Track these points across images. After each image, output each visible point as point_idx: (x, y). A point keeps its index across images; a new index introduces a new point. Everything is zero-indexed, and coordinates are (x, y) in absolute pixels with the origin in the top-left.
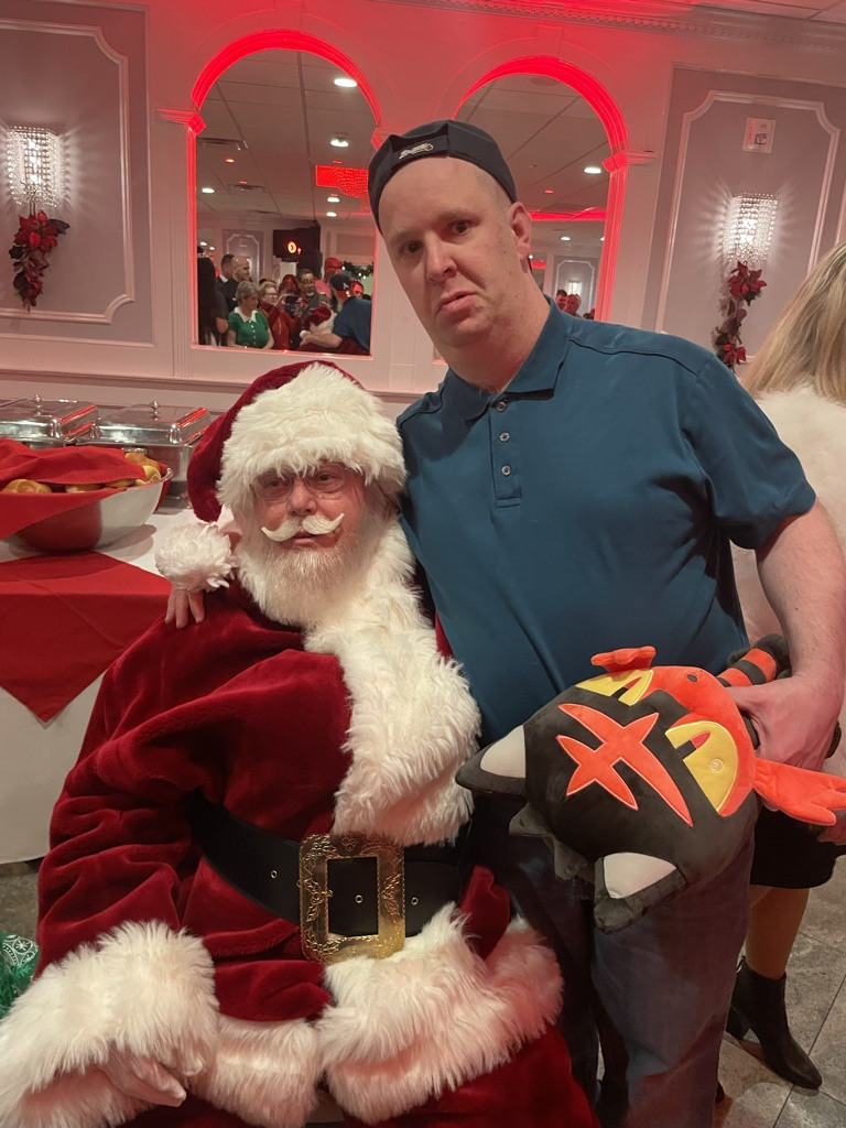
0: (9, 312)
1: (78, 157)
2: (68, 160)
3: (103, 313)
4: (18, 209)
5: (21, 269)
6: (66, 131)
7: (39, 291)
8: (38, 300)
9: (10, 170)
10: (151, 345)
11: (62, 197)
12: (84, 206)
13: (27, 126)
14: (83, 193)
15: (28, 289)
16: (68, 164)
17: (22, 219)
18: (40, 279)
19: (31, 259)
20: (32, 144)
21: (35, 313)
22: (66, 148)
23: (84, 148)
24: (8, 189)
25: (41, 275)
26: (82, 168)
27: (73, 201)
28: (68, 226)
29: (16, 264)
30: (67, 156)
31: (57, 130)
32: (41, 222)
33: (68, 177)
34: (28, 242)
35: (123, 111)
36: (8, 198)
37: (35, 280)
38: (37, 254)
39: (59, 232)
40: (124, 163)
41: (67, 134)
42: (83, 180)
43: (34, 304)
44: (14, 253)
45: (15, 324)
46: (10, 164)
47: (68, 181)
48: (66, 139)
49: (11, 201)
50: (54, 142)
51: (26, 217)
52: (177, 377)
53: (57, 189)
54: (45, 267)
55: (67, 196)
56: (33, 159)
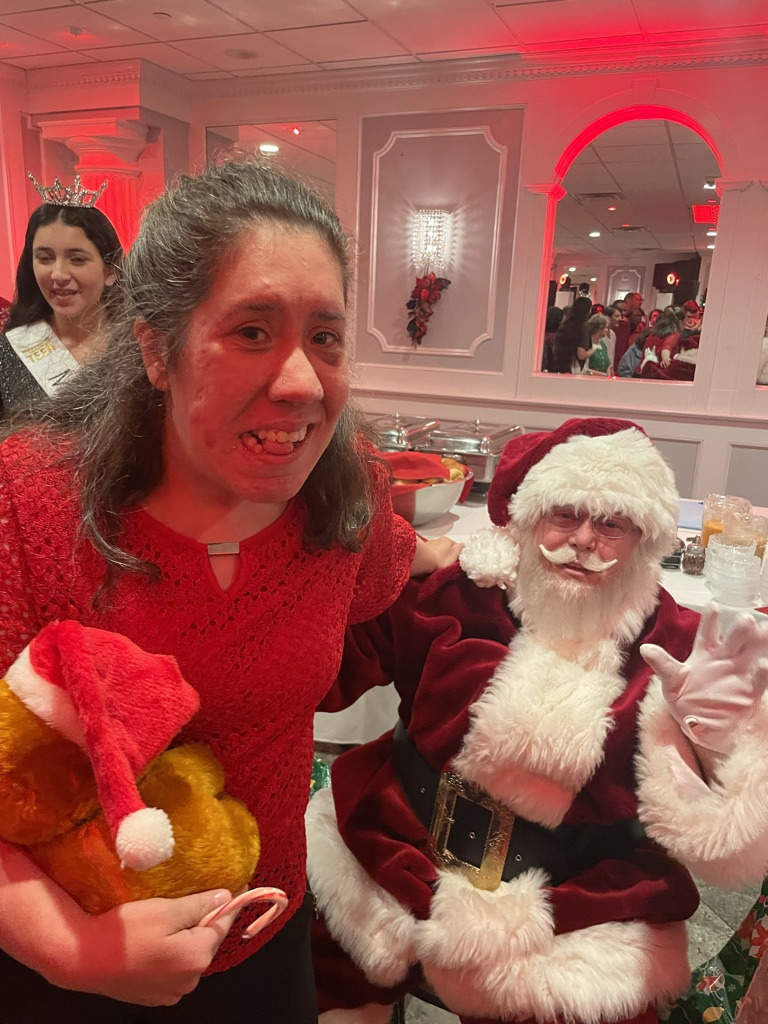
0: (403, 349)
1: (463, 229)
2: (456, 232)
3: (467, 348)
4: (417, 272)
5: (413, 317)
6: (455, 210)
7: (424, 333)
8: (423, 339)
9: (414, 243)
10: (501, 374)
11: (448, 260)
12: (463, 266)
13: (428, 209)
14: (465, 257)
15: (417, 331)
16: (455, 235)
17: (418, 280)
18: (427, 324)
19: (421, 310)
20: (431, 222)
21: (420, 349)
22: (455, 222)
23: (468, 221)
24: (410, 258)
25: (427, 321)
26: (466, 237)
27: (456, 265)
28: (450, 282)
29: (410, 314)
30: (456, 228)
31: (450, 209)
32: (431, 281)
33: (454, 245)
34: (419, 297)
35: (500, 190)
36: (410, 264)
37: (422, 325)
38: (426, 305)
39: (443, 287)
40: (497, 228)
41: (458, 212)
42: (465, 247)
43: (419, 343)
44: (410, 305)
45: (406, 358)
46: (414, 239)
47: (454, 248)
48: (456, 216)
49: (413, 267)
50: (448, 218)
51: (421, 277)
52: (518, 399)
53: (446, 256)
54: (430, 315)
55: (452, 260)
56: (430, 234)
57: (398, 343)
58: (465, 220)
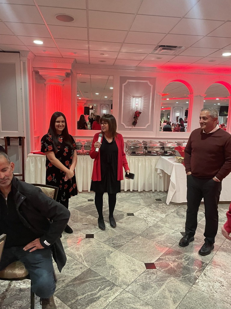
0: (130, 127)
1: (144, 101)
2: (142, 102)
3: (145, 127)
8: (136, 125)
10: (153, 132)
11: (140, 108)
12: (143, 109)
13: (136, 97)
14: (144, 107)
15: (135, 123)
17: (135, 112)
20: (137, 100)
21: (135, 127)
26: (144, 103)
27: (142, 108)
28: (141, 113)
31: (141, 97)
32: (138, 112)
33: (141, 105)
35: (151, 94)
36: (131, 109)
40: (151, 101)
42: (144, 105)
44: (134, 118)
45: (130, 129)
46: (132, 103)
50: (140, 99)
52: (157, 137)
56: (137, 102)
57: (128, 126)
58: (144, 99)
